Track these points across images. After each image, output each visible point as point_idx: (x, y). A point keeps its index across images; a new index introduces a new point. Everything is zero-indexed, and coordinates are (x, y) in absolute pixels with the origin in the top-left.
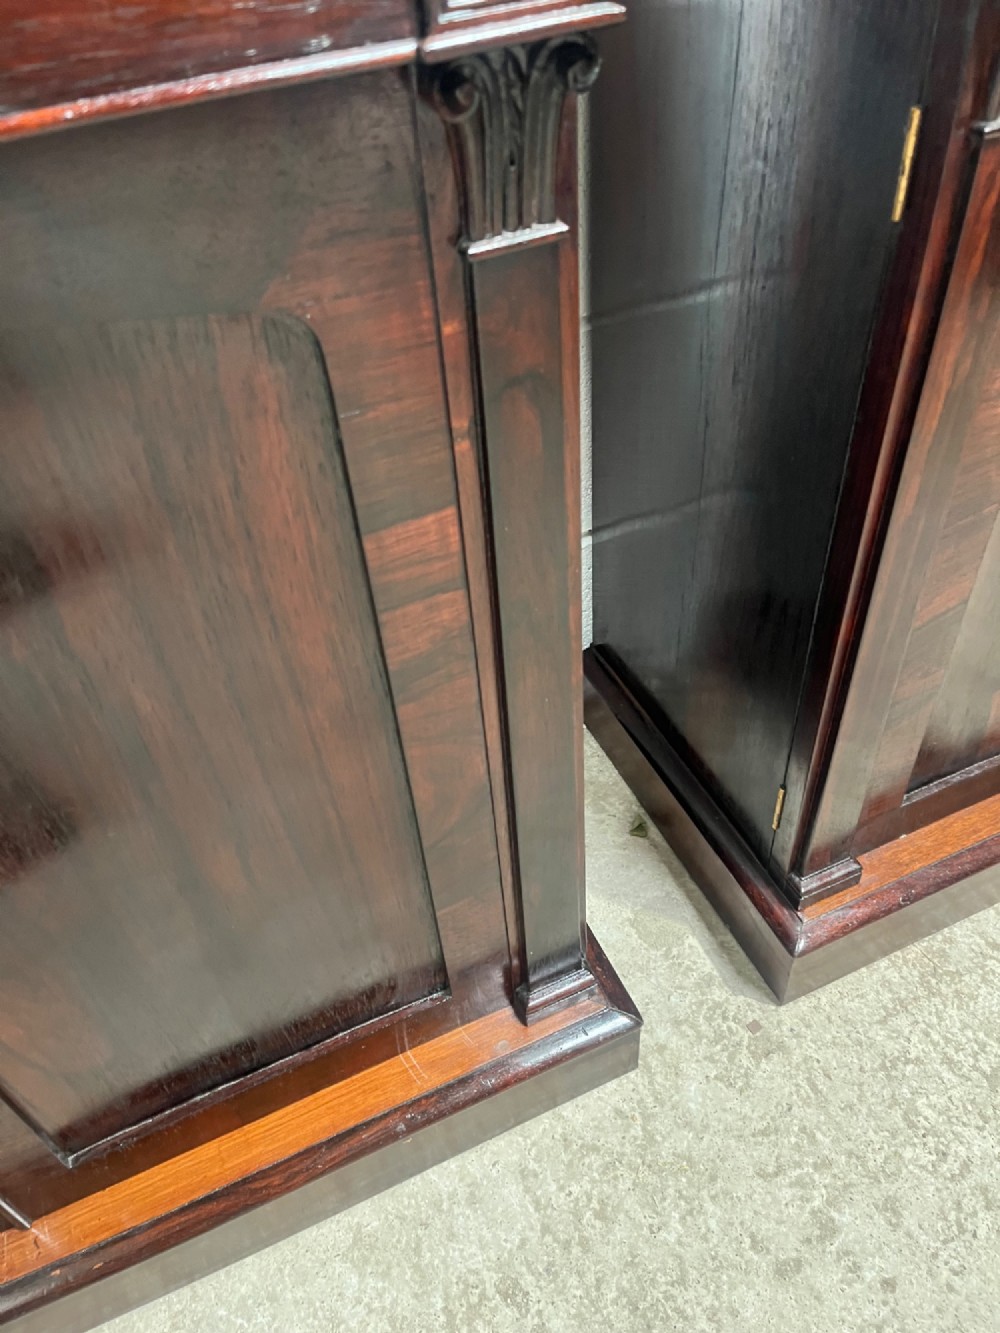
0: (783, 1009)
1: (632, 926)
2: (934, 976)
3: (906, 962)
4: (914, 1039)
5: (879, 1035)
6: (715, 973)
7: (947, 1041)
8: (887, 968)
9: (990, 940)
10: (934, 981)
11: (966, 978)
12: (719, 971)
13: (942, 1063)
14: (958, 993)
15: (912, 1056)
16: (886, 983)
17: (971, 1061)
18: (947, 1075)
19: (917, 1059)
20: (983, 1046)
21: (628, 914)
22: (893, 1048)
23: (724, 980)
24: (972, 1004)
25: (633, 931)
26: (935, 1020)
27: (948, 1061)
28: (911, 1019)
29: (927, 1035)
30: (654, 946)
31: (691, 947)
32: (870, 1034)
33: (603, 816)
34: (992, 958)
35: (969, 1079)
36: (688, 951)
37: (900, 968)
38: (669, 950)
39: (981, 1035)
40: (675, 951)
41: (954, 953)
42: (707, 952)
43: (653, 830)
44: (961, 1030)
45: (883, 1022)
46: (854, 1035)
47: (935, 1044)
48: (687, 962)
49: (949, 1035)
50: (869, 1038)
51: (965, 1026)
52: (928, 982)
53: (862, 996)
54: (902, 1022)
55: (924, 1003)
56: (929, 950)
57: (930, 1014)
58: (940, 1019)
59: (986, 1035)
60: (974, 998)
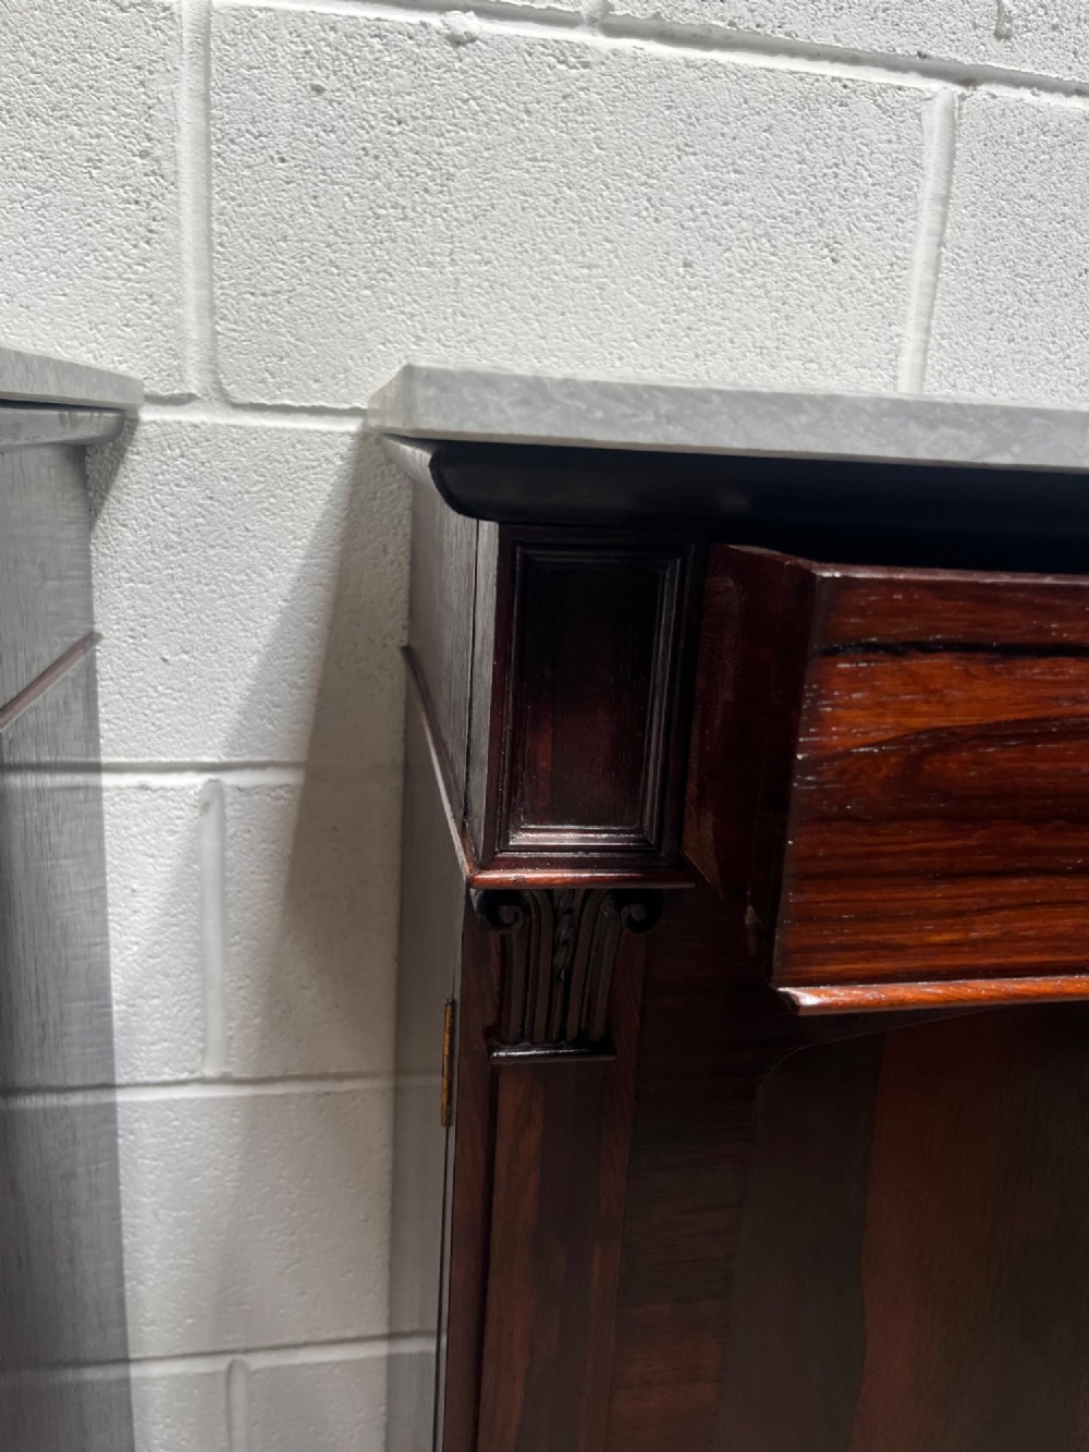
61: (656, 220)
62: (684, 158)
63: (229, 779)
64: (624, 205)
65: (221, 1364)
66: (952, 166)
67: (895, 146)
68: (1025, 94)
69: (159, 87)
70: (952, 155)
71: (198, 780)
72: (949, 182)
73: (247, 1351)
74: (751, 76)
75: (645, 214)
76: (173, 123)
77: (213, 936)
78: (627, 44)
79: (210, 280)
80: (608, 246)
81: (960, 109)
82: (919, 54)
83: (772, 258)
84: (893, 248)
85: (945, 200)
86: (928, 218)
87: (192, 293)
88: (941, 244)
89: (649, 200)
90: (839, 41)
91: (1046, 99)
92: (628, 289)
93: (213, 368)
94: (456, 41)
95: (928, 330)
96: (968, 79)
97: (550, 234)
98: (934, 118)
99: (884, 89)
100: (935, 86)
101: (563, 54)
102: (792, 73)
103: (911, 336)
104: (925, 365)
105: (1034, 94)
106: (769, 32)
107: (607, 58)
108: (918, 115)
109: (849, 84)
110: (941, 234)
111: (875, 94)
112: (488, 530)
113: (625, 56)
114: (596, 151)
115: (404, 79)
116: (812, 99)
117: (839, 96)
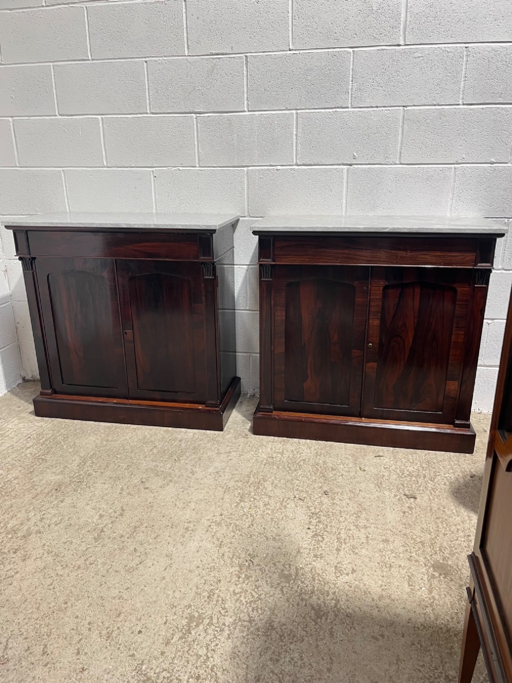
0: (254, 436)
9: (300, 441)
10: (282, 442)
11: (288, 444)
14: (284, 444)
16: (275, 439)
17: (275, 450)
18: (269, 449)
19: (267, 446)
20: (279, 449)
21: (244, 419)
22: (265, 444)
28: (272, 443)
34: (296, 443)
35: (272, 451)
37: (279, 439)
41: (290, 441)
46: (261, 441)
47: (272, 447)
49: (276, 447)
50: (263, 442)
53: (268, 439)
54: (270, 443)
56: (287, 439)
57: (276, 444)
59: (282, 449)
60: (286, 446)
61: (305, 189)
63: (250, 267)
65: (248, 354)
66: (348, 178)
67: (339, 176)
68: (359, 166)
69: (243, 180)
70: (348, 176)
71: (246, 267)
72: (348, 180)
73: (252, 353)
74: (318, 169)
76: (244, 184)
77: (248, 289)
78: (300, 167)
79: (248, 201)
80: (299, 193)
81: (349, 169)
82: (343, 163)
83: (322, 192)
84: (341, 190)
85: (347, 182)
86: (345, 185)
87: (246, 203)
90: (330, 163)
91: (363, 166)
93: (248, 212)
94: (277, 170)
95: (347, 201)
96: (350, 165)
98: (345, 171)
99: (337, 168)
100: (345, 167)
101: (291, 169)
102: (323, 168)
103: (344, 201)
104: (347, 206)
105: (361, 166)
106: (319, 164)
107: (297, 169)
108: (343, 171)
109: (332, 169)
110: (347, 187)
111: (335, 169)
112: (258, 236)
113: (300, 169)
115: (271, 175)
116: (326, 171)
117: (330, 170)
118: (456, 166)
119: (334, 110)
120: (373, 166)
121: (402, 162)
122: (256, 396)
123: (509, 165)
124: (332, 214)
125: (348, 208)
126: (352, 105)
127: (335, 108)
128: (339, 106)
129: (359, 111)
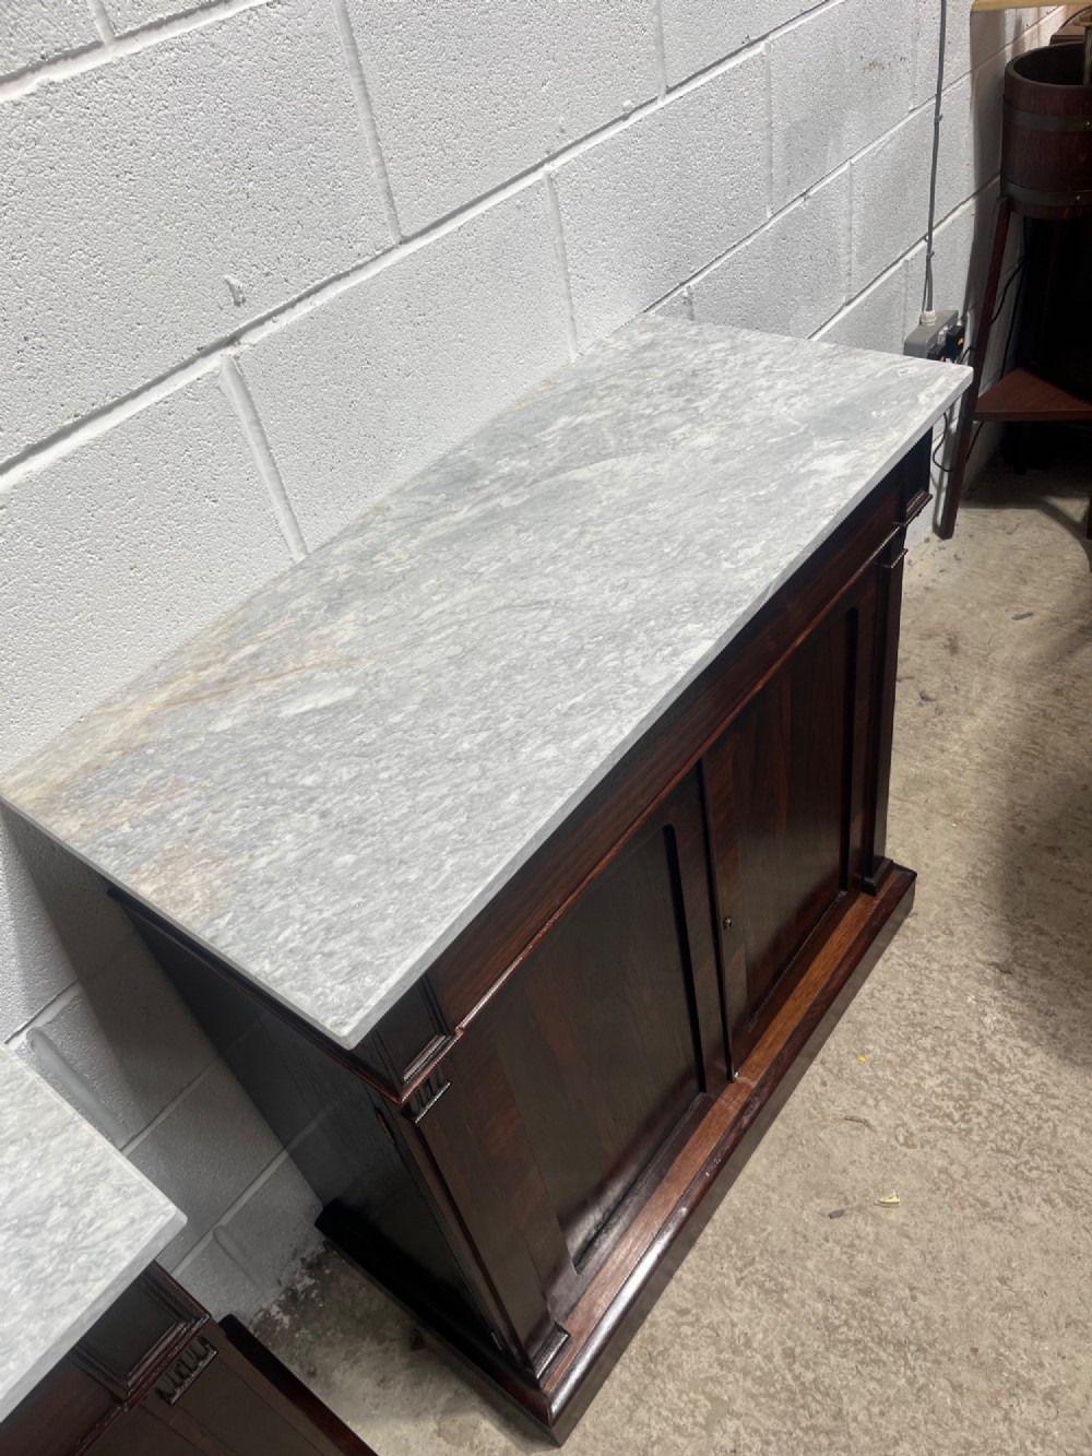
0: (563, 1448)
1: (439, 1435)
2: (651, 1361)
3: (631, 1359)
4: (653, 1423)
5: (630, 1432)
6: (510, 1444)
7: (672, 1411)
8: (621, 1372)
9: (678, 1309)
10: (652, 1366)
11: (672, 1351)
12: (512, 1441)
13: (674, 1434)
14: (670, 1368)
15: (654, 1439)
16: (624, 1386)
17: (691, 1419)
18: (680, 1441)
19: (659, 1438)
20: (695, 1403)
21: (432, 1426)
22: (640, 1439)
23: (517, 1446)
24: (680, 1371)
25: (441, 1439)
26: (661, 1399)
27: (678, 1429)
28: (647, 1407)
29: (659, 1414)
30: (460, 1445)
31: (486, 1430)
32: (625, 1435)
33: (386, 1344)
34: (683, 1324)
35: (693, 1435)
36: (485, 1435)
37: (629, 1367)
38: (472, 1443)
39: (692, 1395)
40: (476, 1441)
41: (659, 1334)
42: (499, 1429)
43: (428, 1337)
44: (679, 1398)
45: (630, 1420)
46: (615, 1442)
47: (666, 1419)
48: (488, 1446)
49: (673, 1407)
50: (624, 1439)
51: (681, 1392)
52: (649, 1368)
53: (611, 1407)
54: (642, 1414)
55: (651, 1388)
56: (643, 1340)
57: (657, 1395)
58: (664, 1396)
59: (696, 1393)
60: (680, 1365)
61: (101, 559)
62: (96, 514)
63: (40, 1023)
64: (77, 566)
66: (252, 402)
67: (215, 415)
68: (270, 328)
70: (248, 395)
71: (22, 1038)
72: (255, 412)
74: (107, 438)
75: (91, 561)
80: (81, 595)
81: (239, 365)
82: (198, 349)
83: (180, 527)
84: (244, 471)
85: (258, 422)
86: (253, 439)
88: (268, 448)
89: (89, 552)
90: (146, 378)
91: (285, 320)
92: (107, 608)
95: (286, 497)
96: (232, 340)
97: (41, 616)
98: (226, 380)
99: (191, 386)
100: (215, 362)
102: (131, 418)
103: (278, 506)
104: (294, 517)
105: (274, 322)
106: (102, 404)
107: (13, 494)
108: (218, 388)
109: (168, 399)
110: (266, 442)
111: (183, 393)
113: (23, 485)
114: (40, 550)
116: (146, 421)
117: (167, 407)
118: (548, 168)
119: (33, 83)
120: (319, 301)
121: (407, 232)
122: (299, 1287)
123: (661, 104)
124: (258, 585)
125: (302, 522)
126: (111, 27)
127: (35, 68)
128: (49, 49)
129: (161, 49)
